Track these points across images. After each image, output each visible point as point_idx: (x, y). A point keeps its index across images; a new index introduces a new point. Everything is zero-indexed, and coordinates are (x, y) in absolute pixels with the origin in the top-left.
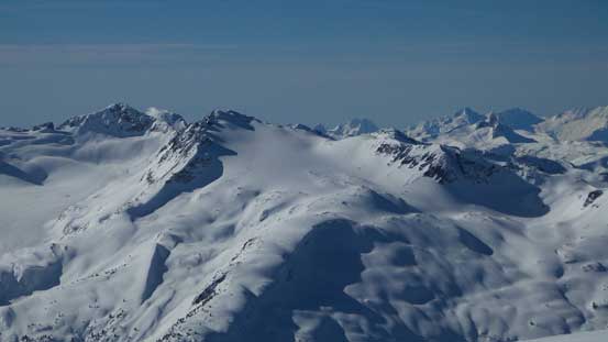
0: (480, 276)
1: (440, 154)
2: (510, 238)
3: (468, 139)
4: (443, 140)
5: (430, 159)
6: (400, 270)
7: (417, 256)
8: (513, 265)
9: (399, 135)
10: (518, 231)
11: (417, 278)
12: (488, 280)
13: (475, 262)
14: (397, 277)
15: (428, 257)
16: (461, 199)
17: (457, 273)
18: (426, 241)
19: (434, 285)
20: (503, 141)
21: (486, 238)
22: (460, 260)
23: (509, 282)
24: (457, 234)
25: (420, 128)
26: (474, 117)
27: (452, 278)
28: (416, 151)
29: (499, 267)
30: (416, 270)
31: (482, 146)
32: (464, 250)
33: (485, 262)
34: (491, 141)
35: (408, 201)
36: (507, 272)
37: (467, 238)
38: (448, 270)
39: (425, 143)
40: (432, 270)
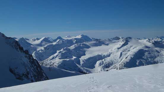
0: (158, 56)
1: (154, 41)
2: (162, 51)
3: (157, 40)
4: (154, 40)
5: (152, 42)
6: (149, 55)
7: (151, 53)
8: (162, 54)
9: (149, 39)
10: (163, 50)
11: (151, 56)
12: (159, 56)
13: (158, 54)
14: (149, 56)
15: (152, 53)
16: (156, 46)
17: (156, 55)
18: (152, 51)
19: (153, 57)
20: (161, 40)
21: (159, 51)
22: (156, 54)
23: (162, 56)
24: (155, 50)
25: (151, 38)
26: (157, 37)
27: (155, 56)
28: (151, 41)
29: (161, 54)
30: (151, 55)
31: (158, 40)
32: (157, 52)
33: (159, 54)
34: (160, 40)
35: (150, 47)
36: (162, 55)
37: (157, 51)
38: (155, 55)
39: (152, 40)
40: (153, 55)
